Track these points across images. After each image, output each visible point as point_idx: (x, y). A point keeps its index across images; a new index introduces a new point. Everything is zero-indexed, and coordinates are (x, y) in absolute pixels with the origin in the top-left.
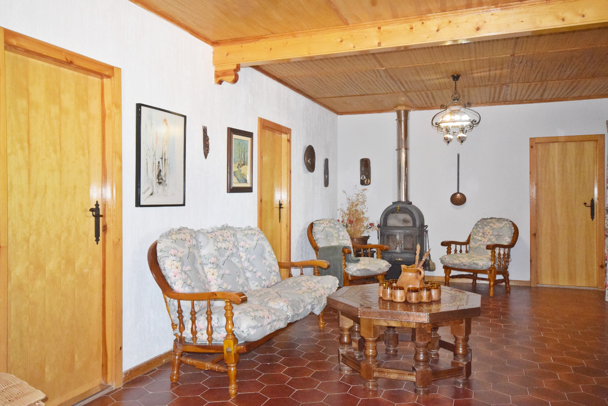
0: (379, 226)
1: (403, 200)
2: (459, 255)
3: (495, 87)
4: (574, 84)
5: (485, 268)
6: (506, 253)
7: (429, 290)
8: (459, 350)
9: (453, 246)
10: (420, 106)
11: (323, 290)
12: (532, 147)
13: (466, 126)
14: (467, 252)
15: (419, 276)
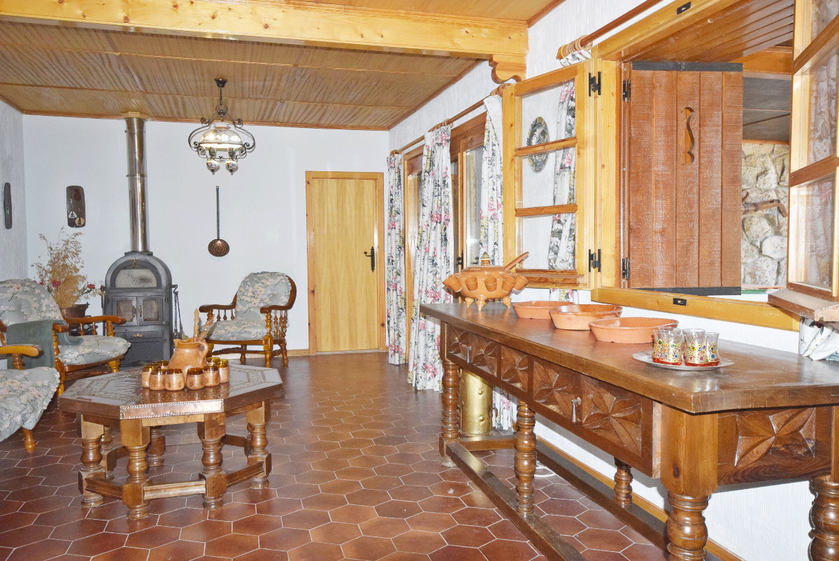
0: (103, 288)
1: (140, 249)
2: (224, 323)
3: (268, 103)
4: (356, 111)
5: (259, 337)
6: (283, 316)
7: (216, 369)
8: (257, 442)
9: (215, 312)
10: (160, 114)
11: (36, 390)
12: (308, 183)
13: (237, 150)
14: (233, 318)
15: (200, 353)
